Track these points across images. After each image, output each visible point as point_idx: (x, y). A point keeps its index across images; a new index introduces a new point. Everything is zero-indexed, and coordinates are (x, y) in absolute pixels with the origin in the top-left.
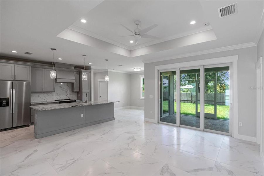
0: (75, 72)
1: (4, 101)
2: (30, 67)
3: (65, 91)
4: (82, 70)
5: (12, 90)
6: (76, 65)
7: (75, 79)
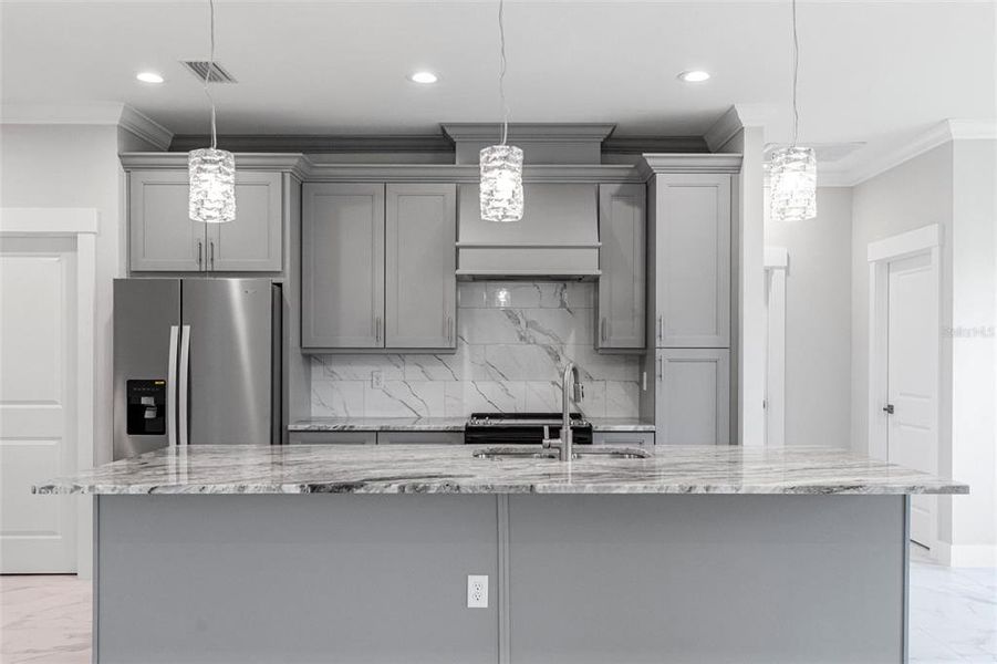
0: (608, 190)
1: (144, 401)
2: (288, 176)
3: (544, 346)
4: (653, 160)
5: (175, 330)
6: (614, 127)
7: (596, 243)
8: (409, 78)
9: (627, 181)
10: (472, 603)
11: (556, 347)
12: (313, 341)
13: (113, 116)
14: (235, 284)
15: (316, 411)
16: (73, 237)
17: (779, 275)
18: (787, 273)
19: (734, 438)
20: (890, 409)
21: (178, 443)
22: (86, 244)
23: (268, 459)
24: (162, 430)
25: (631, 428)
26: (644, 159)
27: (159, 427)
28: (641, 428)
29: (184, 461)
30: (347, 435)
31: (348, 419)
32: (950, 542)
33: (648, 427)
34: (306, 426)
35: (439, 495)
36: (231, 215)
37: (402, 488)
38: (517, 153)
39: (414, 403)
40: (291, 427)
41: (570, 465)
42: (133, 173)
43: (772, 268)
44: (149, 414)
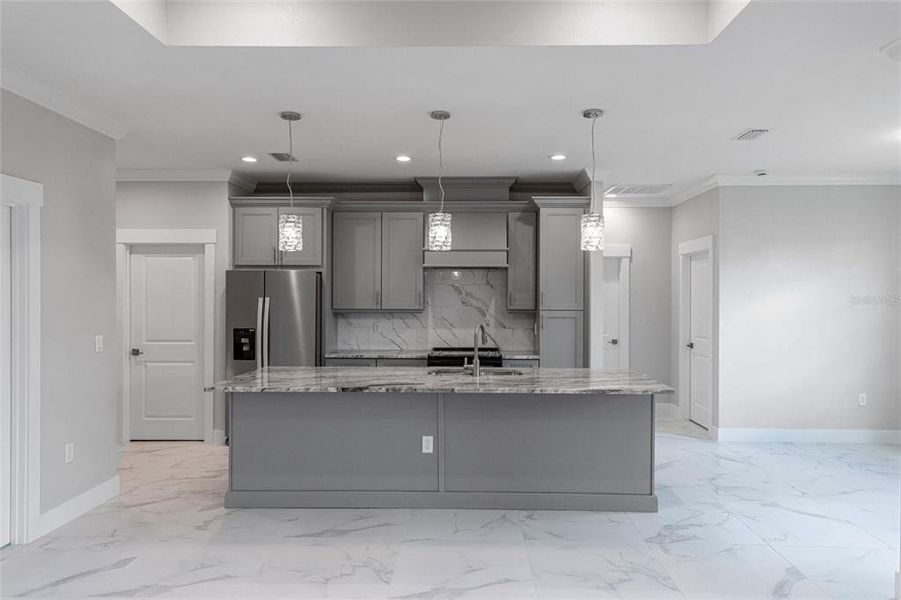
0: (513, 216)
1: (243, 340)
2: (325, 210)
3: (477, 308)
4: (538, 199)
5: (261, 300)
6: (517, 179)
7: (506, 248)
8: (395, 158)
9: (524, 211)
10: (424, 451)
11: (484, 308)
12: (338, 306)
13: (226, 176)
14: (293, 273)
15: (341, 346)
16: (203, 245)
17: (625, 263)
18: (631, 261)
19: (586, 364)
20: (691, 346)
21: (262, 366)
22: (209, 250)
23: (314, 375)
24: (253, 357)
25: (525, 357)
26: (532, 200)
27: (251, 356)
28: (531, 357)
29: (266, 375)
30: (358, 361)
31: (359, 351)
32: (718, 426)
33: (535, 357)
34: (335, 356)
35: (405, 393)
36: (300, 248)
37: (387, 390)
38: (448, 217)
39: (398, 341)
40: (326, 356)
41: (477, 379)
42: (237, 209)
43: (621, 258)
44: (245, 348)
